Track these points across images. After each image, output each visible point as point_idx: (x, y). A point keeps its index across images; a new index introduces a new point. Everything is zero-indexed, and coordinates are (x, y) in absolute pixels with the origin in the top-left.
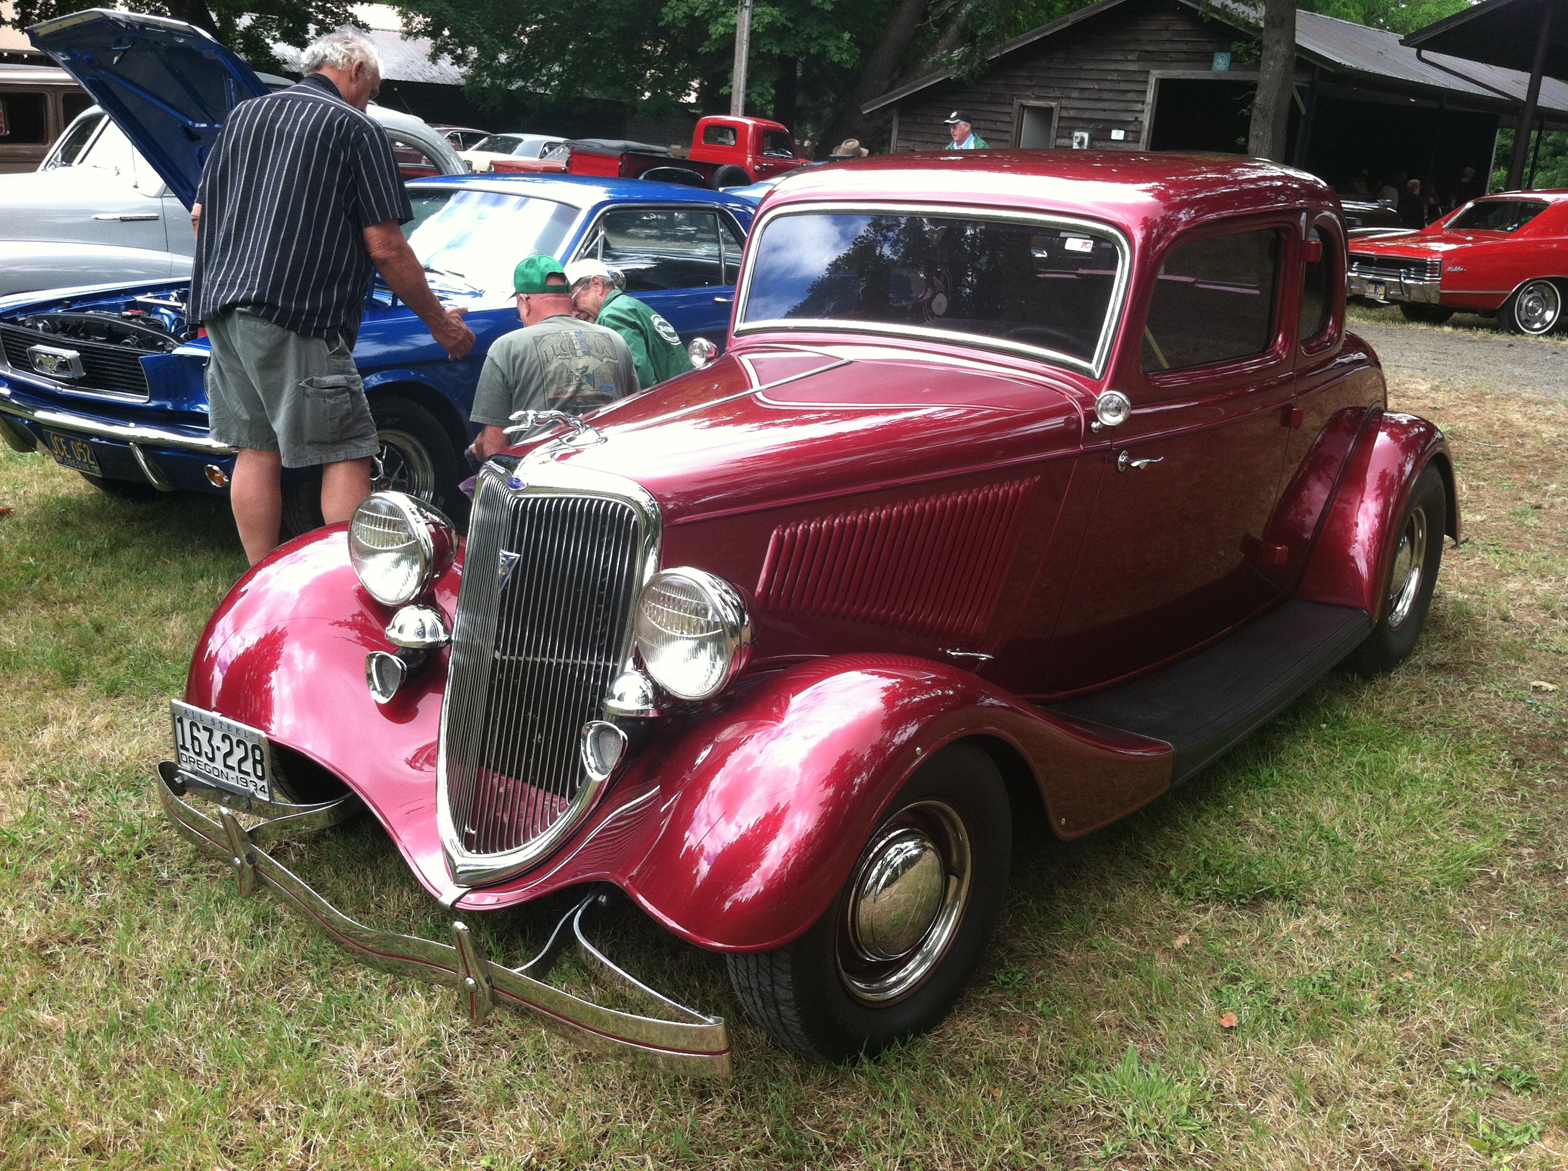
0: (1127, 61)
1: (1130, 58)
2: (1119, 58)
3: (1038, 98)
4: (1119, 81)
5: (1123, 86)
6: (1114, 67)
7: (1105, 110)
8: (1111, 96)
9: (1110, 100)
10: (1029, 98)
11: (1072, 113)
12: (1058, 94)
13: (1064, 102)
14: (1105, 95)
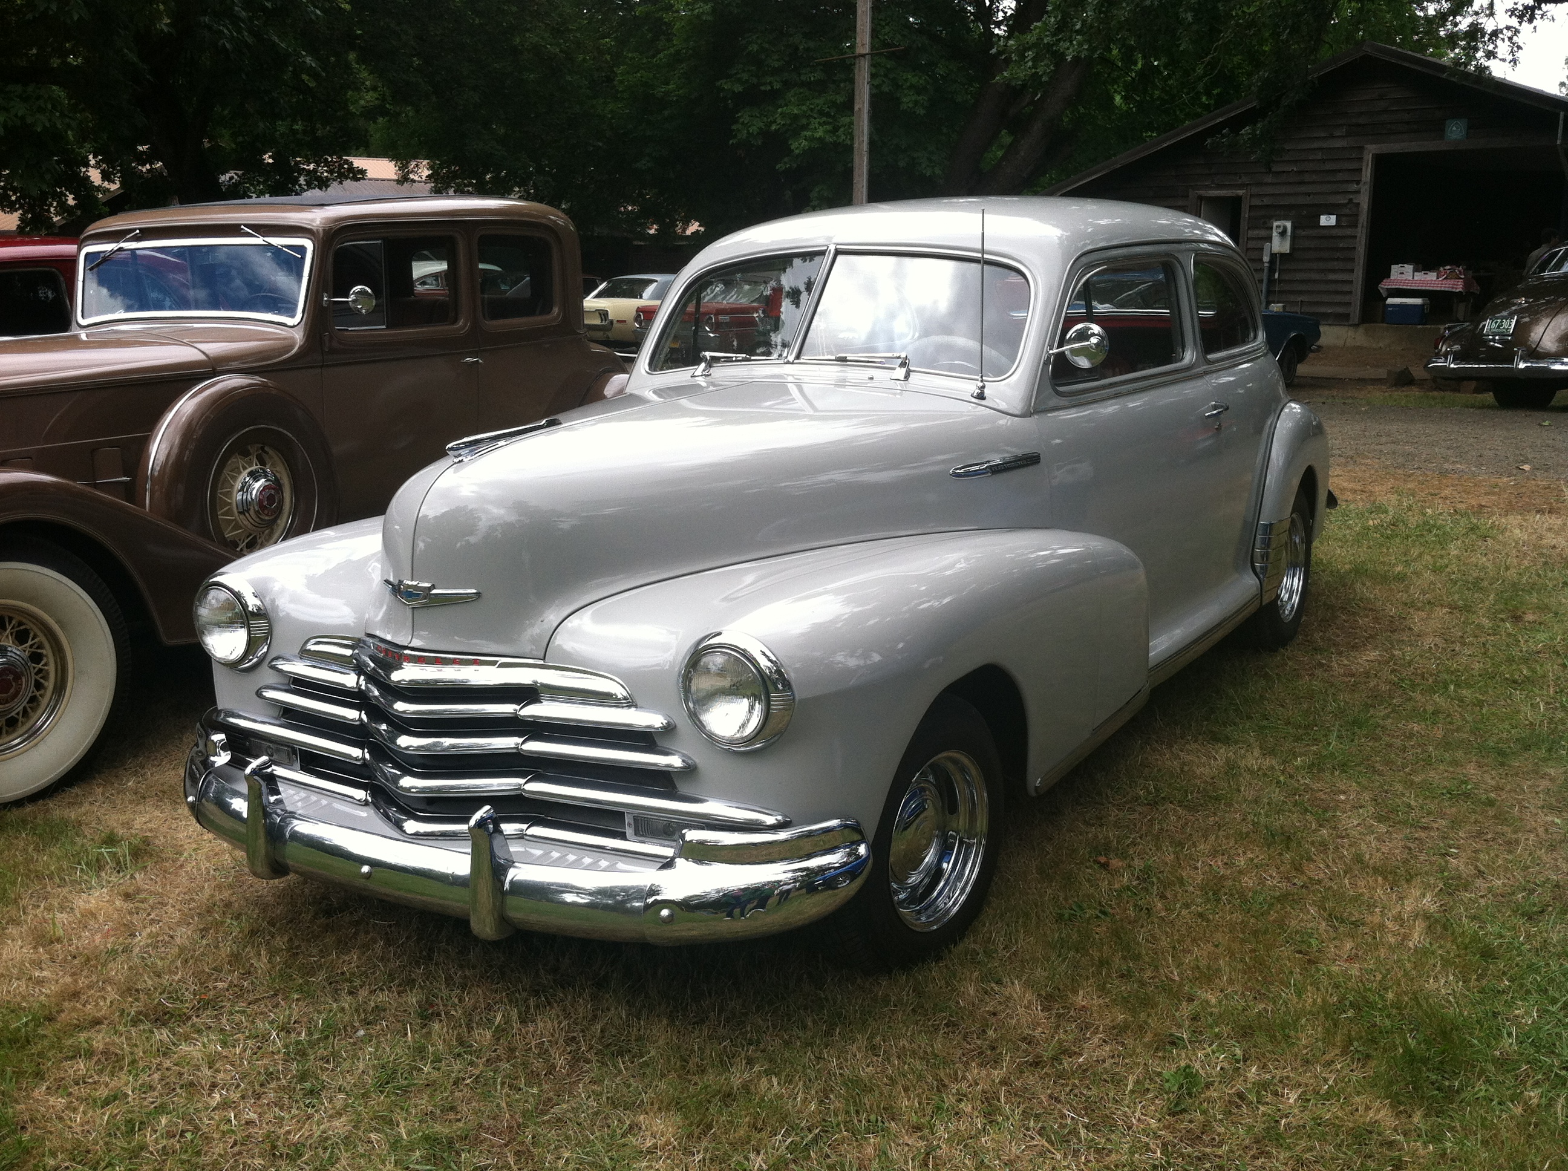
0: (1332, 137)
1: (1337, 133)
2: (1323, 135)
3: (1220, 187)
4: (1324, 161)
5: (1329, 166)
6: (1315, 145)
7: (1309, 194)
8: (1314, 177)
9: (1313, 183)
10: (1208, 187)
11: (1266, 201)
12: (1245, 180)
13: (1255, 190)
14: (1307, 178)
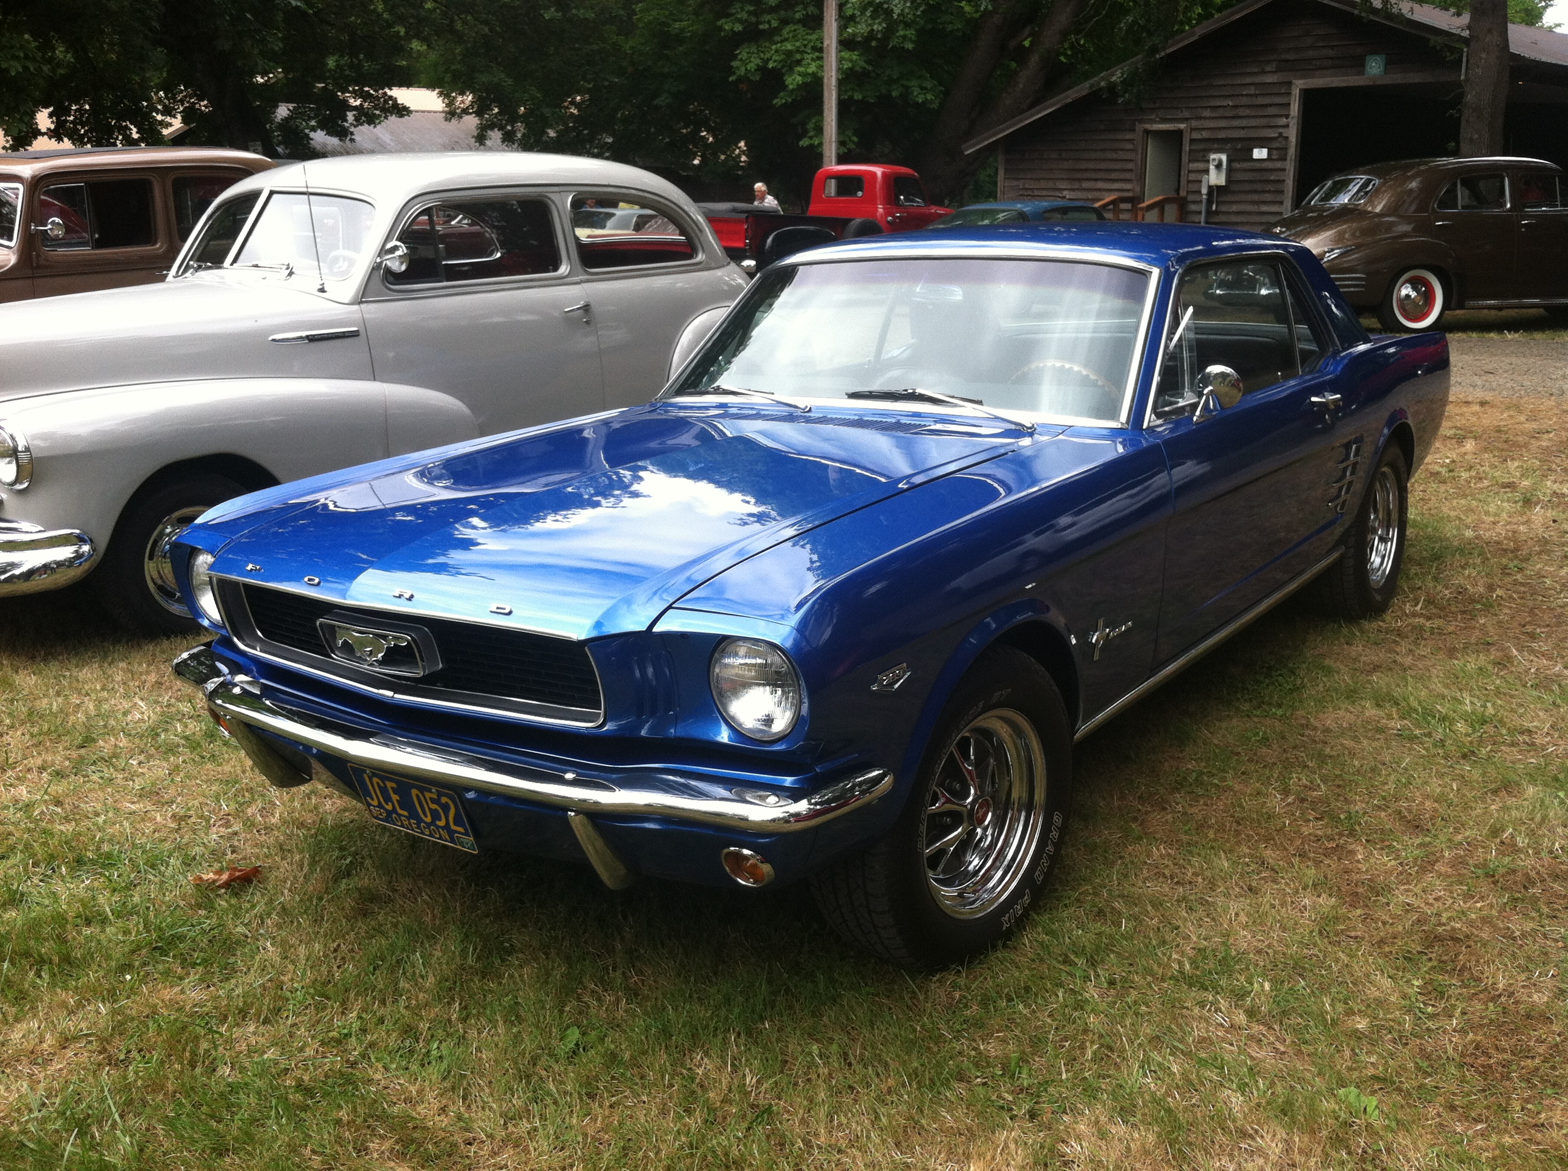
0: (1264, 72)
1: (1268, 69)
2: (1256, 70)
3: (1164, 120)
4: (1256, 96)
5: (1260, 101)
6: (1248, 80)
7: (1243, 128)
8: (1248, 112)
9: (1248, 117)
10: (1154, 121)
11: (1205, 134)
12: (1187, 114)
13: (1194, 123)
14: (1242, 112)
